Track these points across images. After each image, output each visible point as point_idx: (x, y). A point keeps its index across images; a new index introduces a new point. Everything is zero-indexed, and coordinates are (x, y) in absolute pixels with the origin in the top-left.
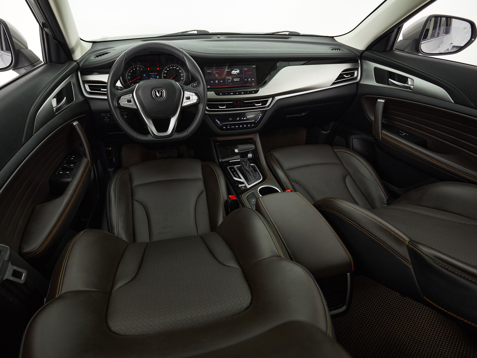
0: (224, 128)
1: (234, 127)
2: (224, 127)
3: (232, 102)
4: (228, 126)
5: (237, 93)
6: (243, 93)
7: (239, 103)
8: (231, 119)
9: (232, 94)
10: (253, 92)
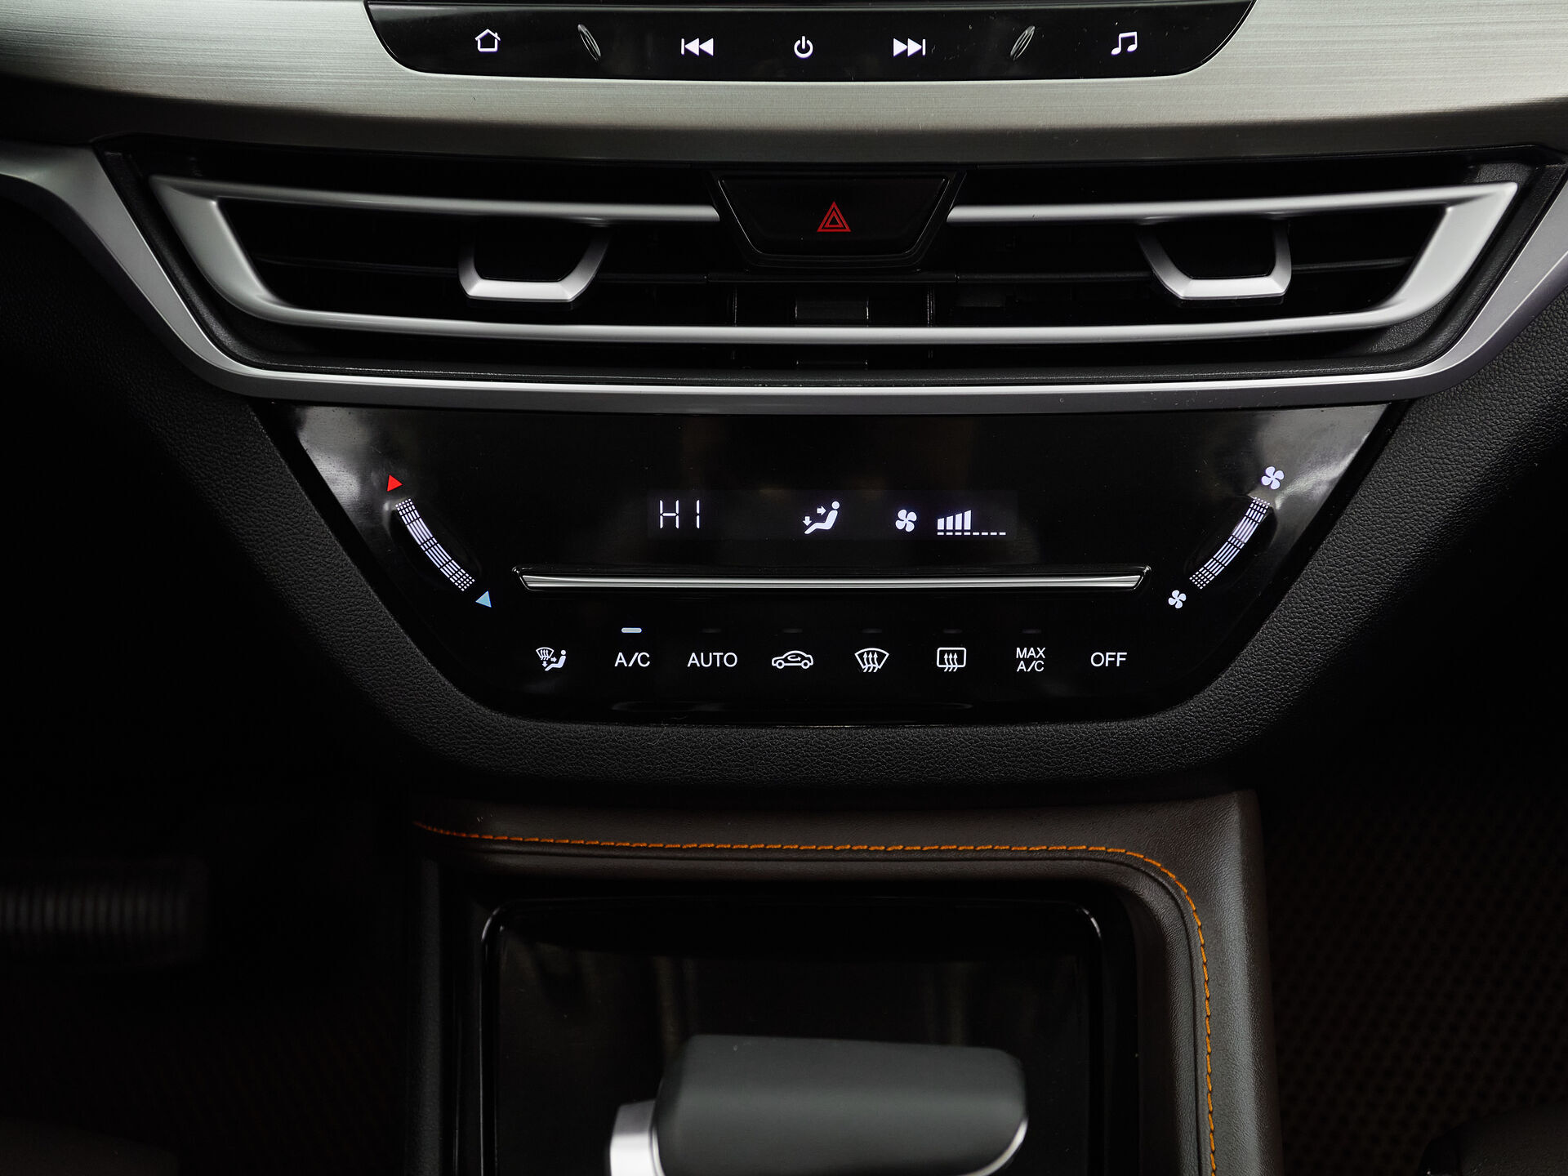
0: (552, 660)
1: (726, 659)
2: (543, 653)
3: (709, 212)
4: (630, 645)
5: (803, 48)
6: (913, 47)
7: (835, 221)
8: (687, 515)
9: (694, 47)
10: (1129, 40)
